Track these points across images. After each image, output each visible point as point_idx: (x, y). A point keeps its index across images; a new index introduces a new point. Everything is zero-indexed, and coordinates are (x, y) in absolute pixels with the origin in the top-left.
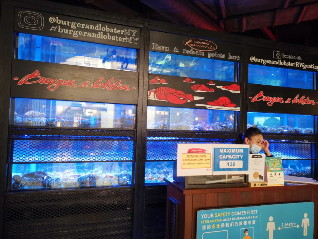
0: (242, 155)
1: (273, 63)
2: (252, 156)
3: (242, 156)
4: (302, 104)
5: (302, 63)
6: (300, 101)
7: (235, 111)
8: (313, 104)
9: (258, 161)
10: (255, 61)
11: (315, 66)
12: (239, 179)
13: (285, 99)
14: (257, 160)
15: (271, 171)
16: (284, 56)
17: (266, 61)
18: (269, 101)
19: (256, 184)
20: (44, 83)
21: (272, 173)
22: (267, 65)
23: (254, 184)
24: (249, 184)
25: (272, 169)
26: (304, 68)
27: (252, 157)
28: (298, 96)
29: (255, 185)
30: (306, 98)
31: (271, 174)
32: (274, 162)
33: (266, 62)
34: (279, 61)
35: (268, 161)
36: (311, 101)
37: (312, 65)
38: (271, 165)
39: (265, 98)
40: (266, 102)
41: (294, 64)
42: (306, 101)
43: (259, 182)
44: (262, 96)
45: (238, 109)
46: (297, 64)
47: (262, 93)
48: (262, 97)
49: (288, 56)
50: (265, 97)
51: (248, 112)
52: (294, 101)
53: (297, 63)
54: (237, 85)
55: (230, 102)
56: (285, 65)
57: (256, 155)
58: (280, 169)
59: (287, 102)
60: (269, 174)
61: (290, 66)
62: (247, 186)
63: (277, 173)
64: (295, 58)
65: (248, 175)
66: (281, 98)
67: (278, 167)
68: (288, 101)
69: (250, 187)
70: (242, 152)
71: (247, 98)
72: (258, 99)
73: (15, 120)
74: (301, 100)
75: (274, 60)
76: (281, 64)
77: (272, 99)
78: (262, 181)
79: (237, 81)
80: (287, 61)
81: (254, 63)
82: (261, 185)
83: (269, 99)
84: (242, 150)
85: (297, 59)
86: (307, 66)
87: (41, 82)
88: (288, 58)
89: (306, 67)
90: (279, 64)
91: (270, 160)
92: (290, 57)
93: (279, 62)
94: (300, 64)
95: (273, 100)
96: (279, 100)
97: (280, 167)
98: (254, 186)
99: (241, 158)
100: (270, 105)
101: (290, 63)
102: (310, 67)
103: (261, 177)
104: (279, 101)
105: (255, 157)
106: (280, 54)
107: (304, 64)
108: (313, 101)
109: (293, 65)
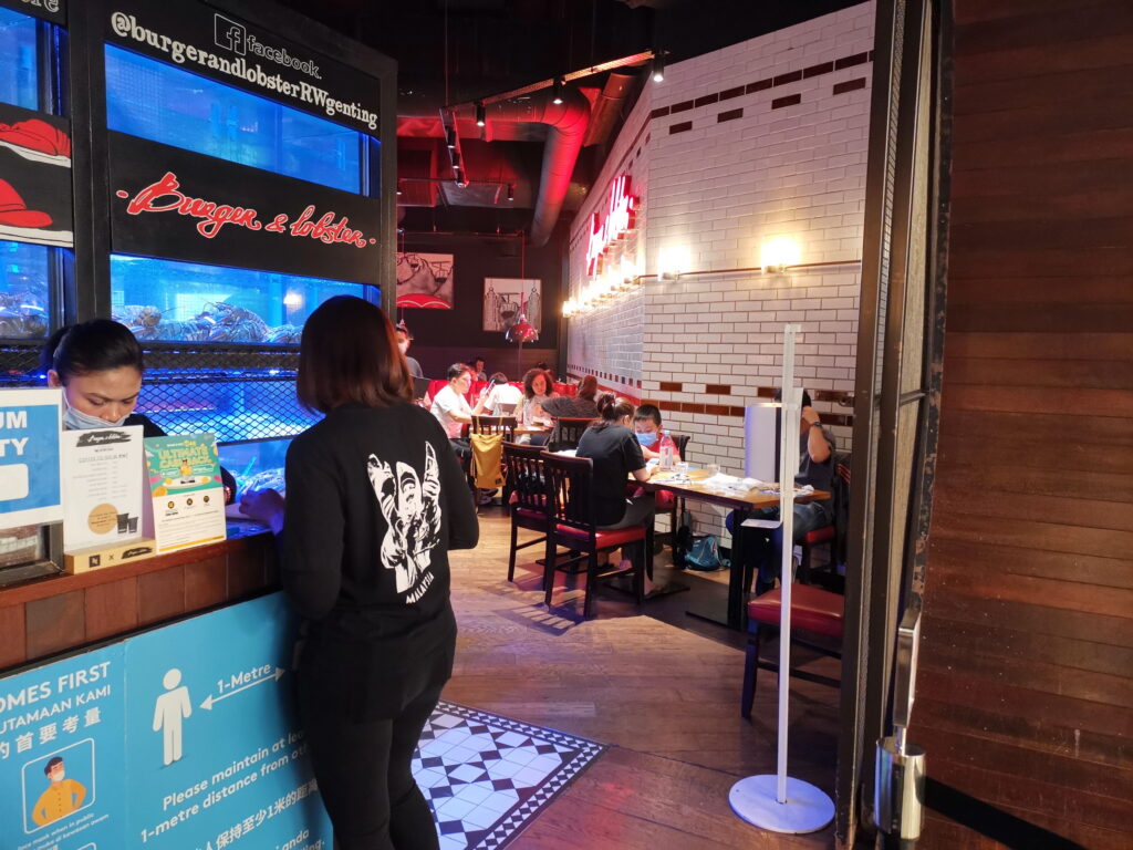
0: (25, 440)
1: (214, 63)
2: (77, 440)
3: (20, 446)
4: (327, 241)
5: (321, 91)
6: (317, 229)
7: (51, 249)
8: (361, 244)
9: (108, 458)
10: (134, 35)
11: (365, 112)
12: (13, 548)
13: (265, 217)
14: (104, 454)
15: (172, 491)
16: (259, 49)
17: (185, 50)
18: (205, 219)
19: (98, 557)
21: (173, 498)
22: (190, 66)
23: (91, 558)
24: (66, 561)
25: (176, 483)
26: (330, 111)
27: (79, 445)
28: (310, 210)
29: (95, 561)
30: (336, 221)
31: (171, 505)
32: (183, 453)
33: (184, 53)
34: (237, 60)
35: (156, 455)
36: (352, 235)
37: (353, 107)
38: (171, 469)
39: (186, 205)
40: (190, 222)
41: (296, 88)
42: (337, 231)
43: (120, 545)
44: (174, 192)
45: (64, 238)
46: (307, 92)
47: (171, 183)
48: (174, 199)
49: (271, 50)
50: (188, 201)
51: (113, 257)
52: (296, 226)
53: (306, 88)
54: (54, 130)
55: (21, 202)
56: (263, 84)
57: (97, 435)
58: (209, 478)
59: (271, 227)
60: (159, 504)
61: (280, 90)
62: (56, 575)
63: (198, 496)
64: (298, 65)
65: (59, 526)
66: (252, 212)
67: (200, 474)
68: (277, 224)
69: (70, 574)
70: (25, 425)
71: (104, 195)
72: (156, 203)
74: (321, 225)
75: (220, 53)
76: (247, 75)
77: (216, 209)
78: (132, 538)
79: (55, 111)
80: (271, 68)
81: (128, 43)
82: (126, 555)
83: (204, 211)
84: (23, 415)
85: (305, 71)
86: (338, 105)
88: (272, 58)
89: (334, 108)
90: (238, 74)
91: (166, 449)
92: (281, 58)
93: (238, 65)
94: (315, 94)
95: (218, 213)
96: (243, 216)
97: (211, 470)
98: (92, 565)
99: (20, 452)
100: (209, 235)
101: (279, 80)
102: (349, 110)
103: (125, 522)
104: (241, 221)
105: (94, 443)
106: (242, 36)
107: (327, 97)
108: (359, 233)
109: (292, 92)
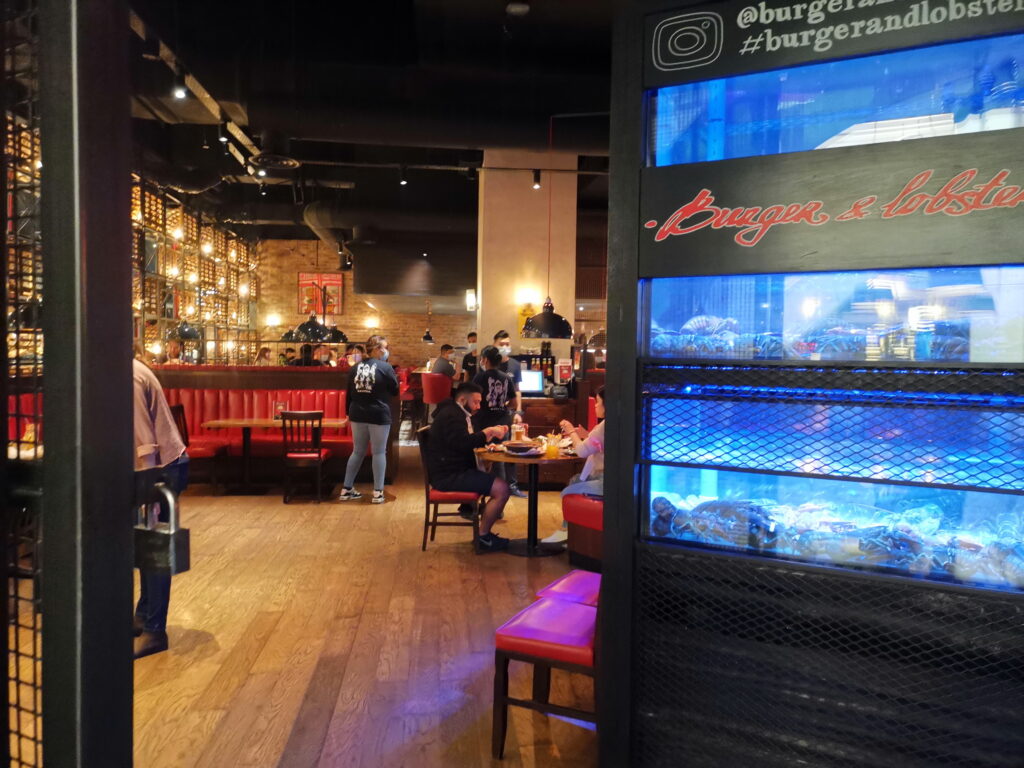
20: (725, 225)
73: (652, 342)
87: (717, 224)
